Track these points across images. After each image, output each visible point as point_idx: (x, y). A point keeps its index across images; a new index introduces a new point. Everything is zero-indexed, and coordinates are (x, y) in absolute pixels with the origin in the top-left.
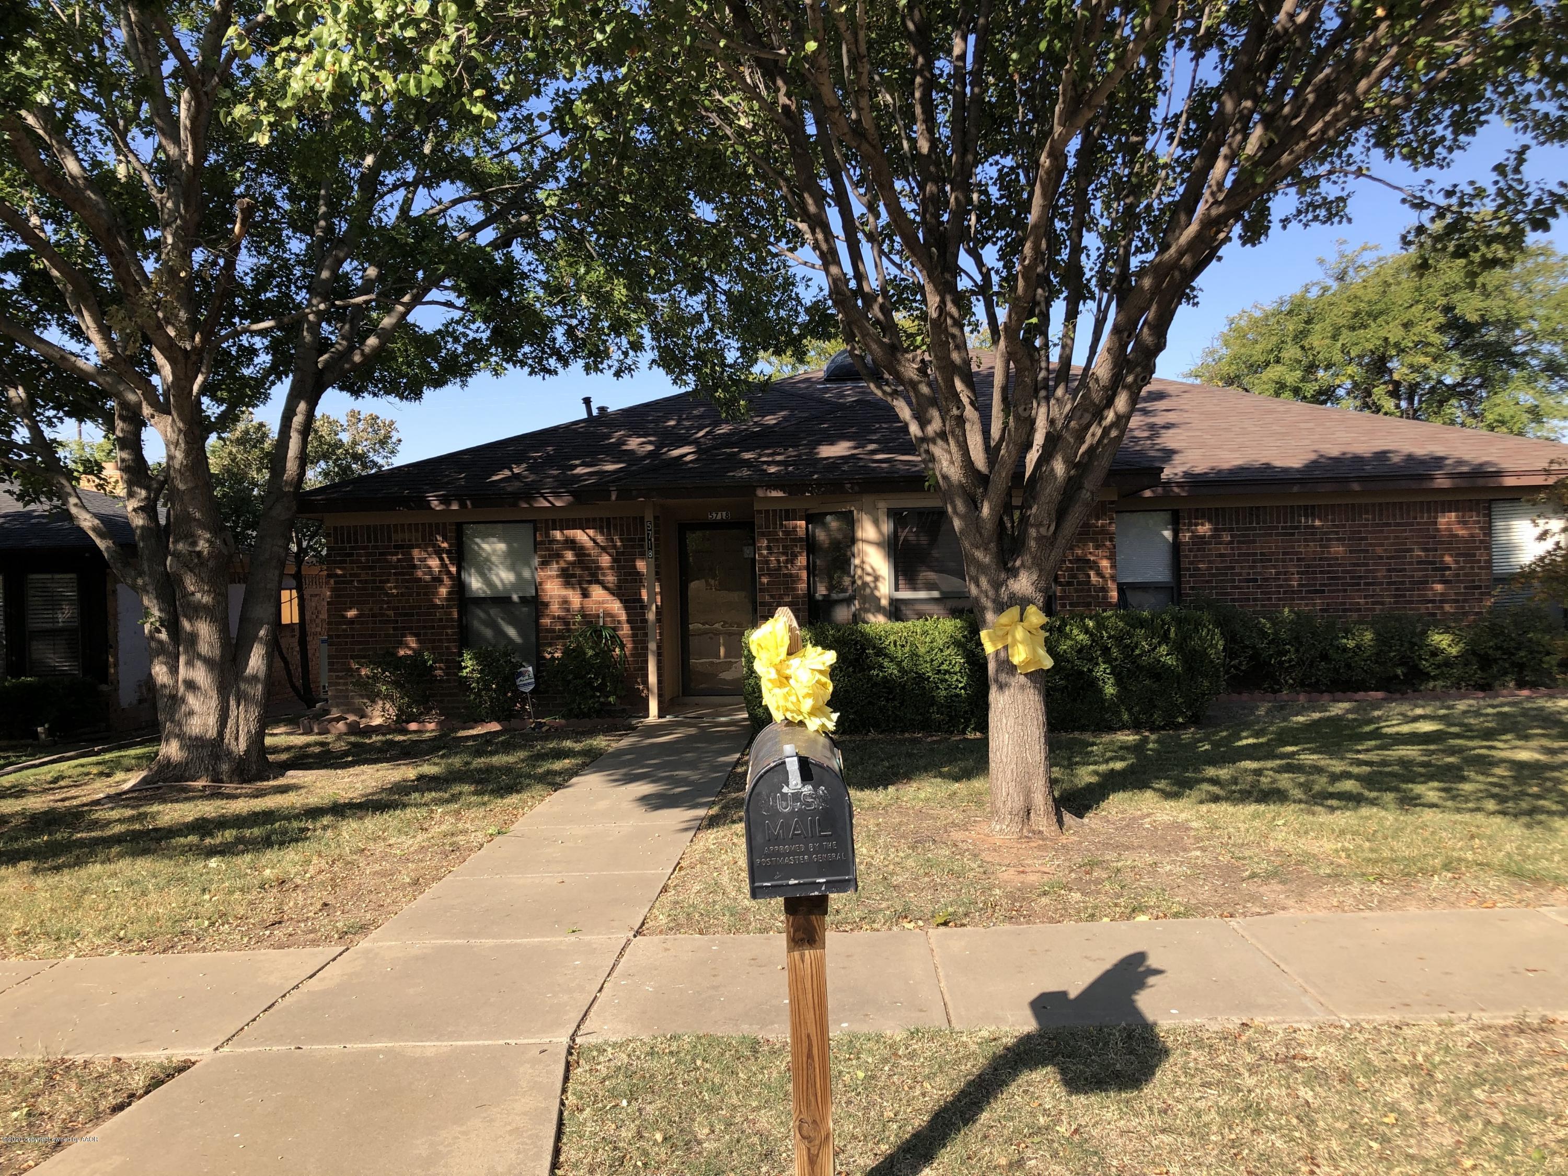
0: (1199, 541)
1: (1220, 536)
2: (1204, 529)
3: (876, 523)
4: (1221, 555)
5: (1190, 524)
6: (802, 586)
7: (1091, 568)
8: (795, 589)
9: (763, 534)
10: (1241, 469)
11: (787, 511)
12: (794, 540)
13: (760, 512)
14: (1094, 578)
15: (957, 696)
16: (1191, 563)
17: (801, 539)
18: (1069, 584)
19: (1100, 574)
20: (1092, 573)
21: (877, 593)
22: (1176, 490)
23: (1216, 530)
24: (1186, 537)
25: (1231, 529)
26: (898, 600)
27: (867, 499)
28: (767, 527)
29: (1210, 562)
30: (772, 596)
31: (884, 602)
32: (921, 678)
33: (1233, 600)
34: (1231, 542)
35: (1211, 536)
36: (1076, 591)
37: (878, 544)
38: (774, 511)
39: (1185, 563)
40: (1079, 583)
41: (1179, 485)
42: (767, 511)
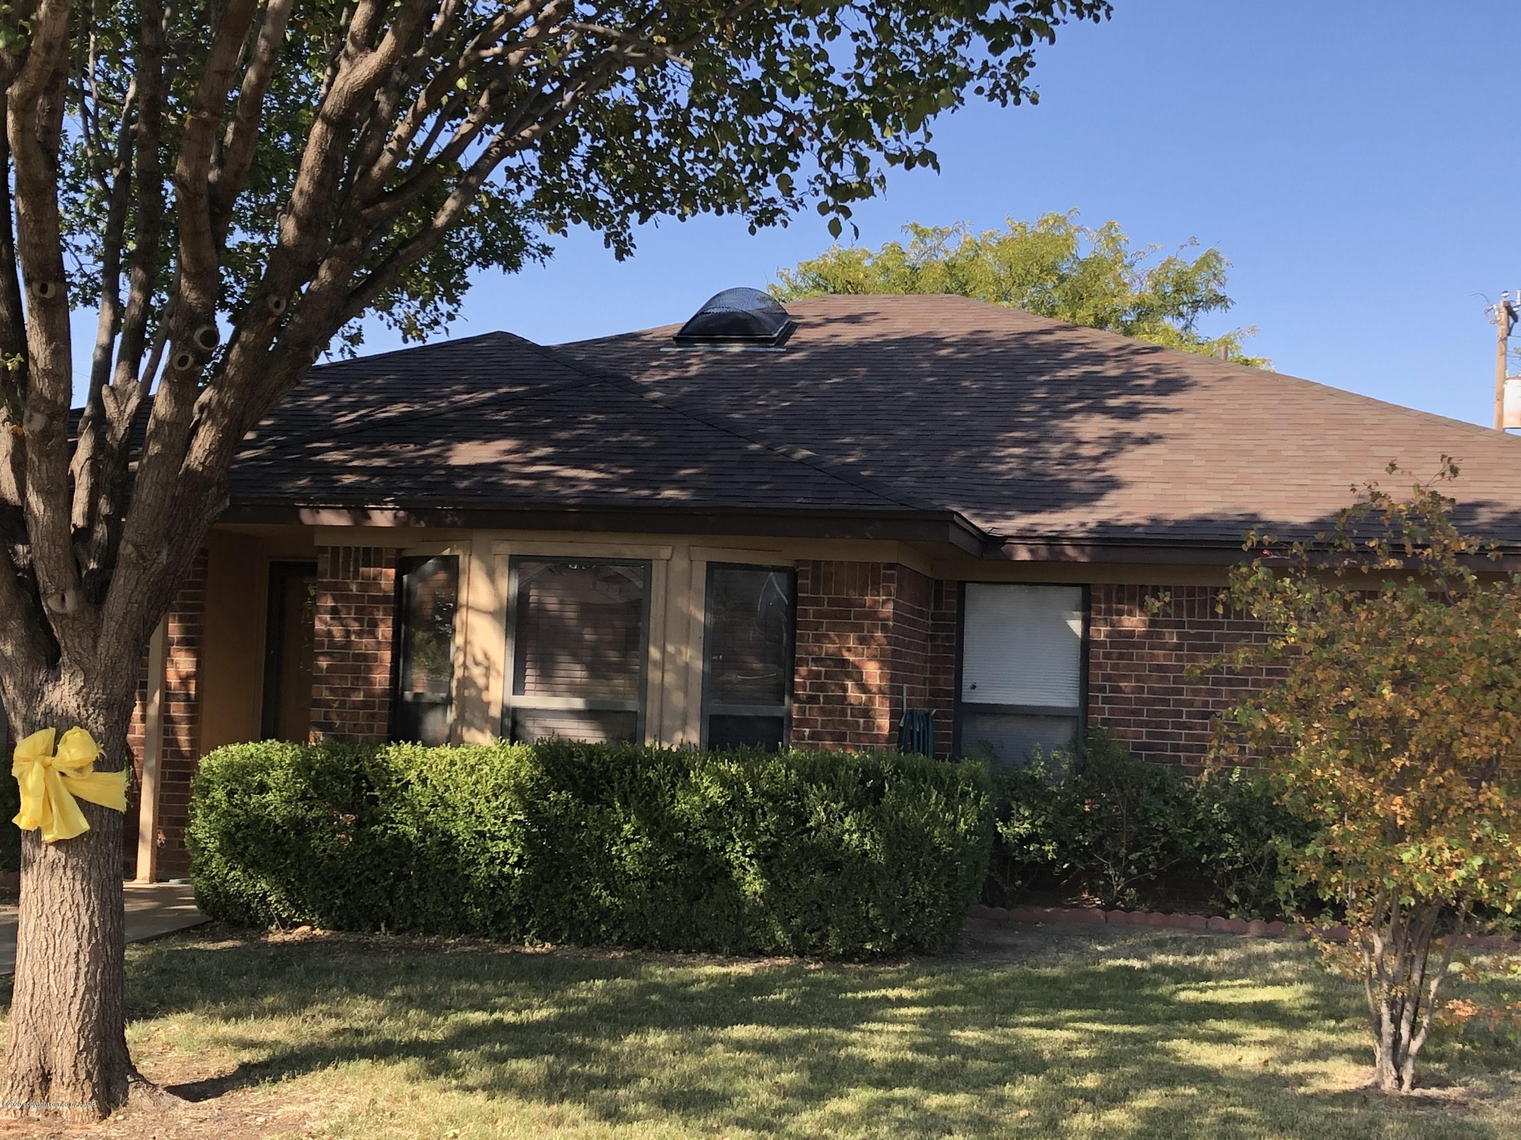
0: (1121, 640)
1: (1160, 635)
2: (1134, 622)
3: (491, 575)
4: (1160, 668)
5: (1109, 612)
6: (381, 678)
7: (849, 676)
8: (370, 682)
9: (327, 587)
10: (1203, 521)
11: (367, 550)
12: (373, 599)
13: (323, 550)
14: (853, 693)
15: (508, 878)
16: (1106, 677)
17: (385, 599)
18: (812, 699)
19: (863, 688)
20: (850, 684)
21: (485, 697)
22: (1070, 551)
23: (1153, 623)
24: (1101, 632)
25: (1179, 625)
26: (515, 710)
27: (480, 538)
28: (334, 575)
29: (1138, 679)
30: (332, 691)
31: (495, 712)
32: (448, 843)
33: (1176, 748)
34: (1178, 647)
35: (1147, 635)
36: (823, 712)
37: (493, 614)
38: (347, 549)
39: (1097, 677)
40: (828, 699)
41: (1077, 543)
42: (335, 550)
